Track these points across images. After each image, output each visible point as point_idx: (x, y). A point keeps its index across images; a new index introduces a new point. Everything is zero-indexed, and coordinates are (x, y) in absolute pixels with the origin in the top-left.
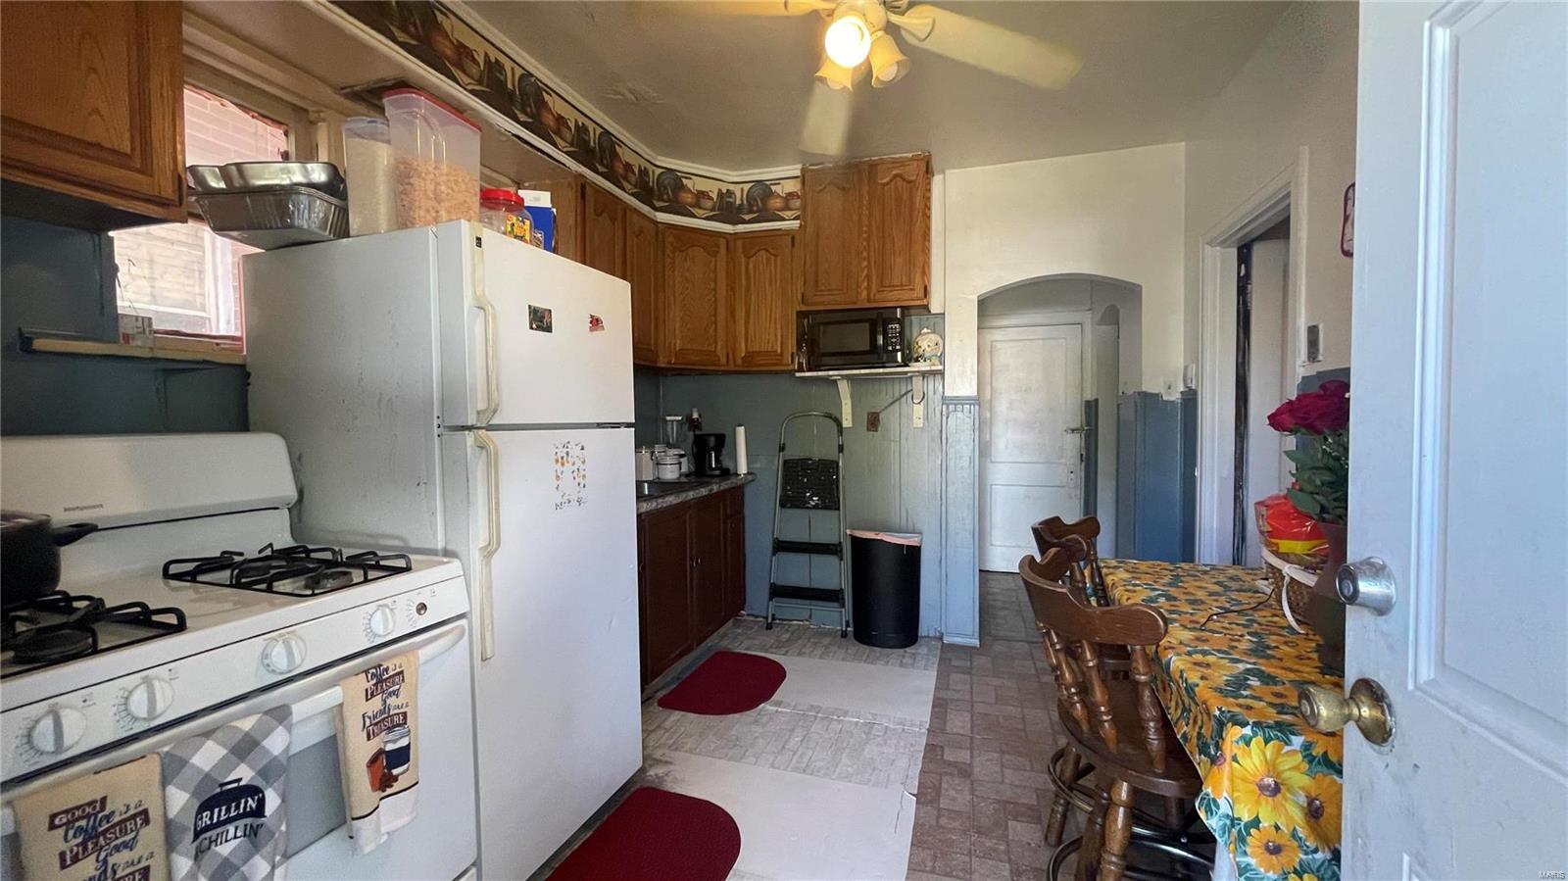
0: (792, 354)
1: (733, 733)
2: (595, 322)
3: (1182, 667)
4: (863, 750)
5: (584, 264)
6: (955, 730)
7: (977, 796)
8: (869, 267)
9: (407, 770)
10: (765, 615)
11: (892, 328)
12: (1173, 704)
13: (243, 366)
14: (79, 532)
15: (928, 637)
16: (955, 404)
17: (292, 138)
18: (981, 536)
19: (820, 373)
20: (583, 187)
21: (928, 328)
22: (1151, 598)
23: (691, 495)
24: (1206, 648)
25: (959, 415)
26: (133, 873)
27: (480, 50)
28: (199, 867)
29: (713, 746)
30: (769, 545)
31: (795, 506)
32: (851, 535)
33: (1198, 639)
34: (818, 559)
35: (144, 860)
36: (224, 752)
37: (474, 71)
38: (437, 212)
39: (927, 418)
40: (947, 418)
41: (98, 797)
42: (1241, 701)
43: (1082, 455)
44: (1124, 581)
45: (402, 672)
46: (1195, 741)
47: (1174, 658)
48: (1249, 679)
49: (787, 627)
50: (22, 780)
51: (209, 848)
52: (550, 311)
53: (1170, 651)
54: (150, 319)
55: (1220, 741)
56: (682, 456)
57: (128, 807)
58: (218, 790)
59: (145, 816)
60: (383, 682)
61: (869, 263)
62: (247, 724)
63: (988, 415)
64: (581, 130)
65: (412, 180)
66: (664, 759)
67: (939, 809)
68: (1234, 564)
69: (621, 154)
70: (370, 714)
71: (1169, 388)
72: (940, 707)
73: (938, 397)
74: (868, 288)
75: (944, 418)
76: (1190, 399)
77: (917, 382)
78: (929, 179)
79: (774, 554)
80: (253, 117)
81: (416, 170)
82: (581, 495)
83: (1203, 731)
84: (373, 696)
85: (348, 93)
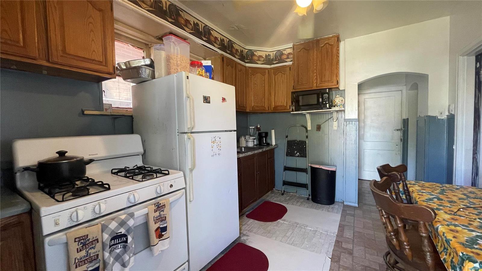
0: (290, 106)
1: (269, 228)
2: (224, 99)
3: (444, 231)
4: (313, 239)
5: (223, 83)
6: (347, 236)
7: (355, 263)
8: (316, 76)
9: (166, 233)
10: (281, 190)
11: (325, 96)
12: (440, 244)
13: (132, 116)
14: (91, 161)
15: (339, 202)
16: (349, 122)
17: (145, 52)
18: (359, 167)
19: (299, 112)
20: (223, 58)
21: (339, 95)
22: (430, 198)
23: (256, 152)
24: (456, 223)
25: (351, 125)
26: (95, 255)
27: (192, 20)
28: (111, 255)
29: (262, 232)
30: (283, 168)
31: (291, 156)
32: (310, 166)
33: (452, 219)
34: (299, 173)
35: (97, 252)
36: (117, 224)
37: (190, 27)
38: (178, 69)
39: (338, 126)
40: (346, 126)
41: (86, 234)
42: (474, 250)
43: (401, 139)
44: (418, 190)
45: (165, 205)
46: (450, 263)
47: (440, 227)
48: (478, 240)
49: (288, 195)
50: (70, 228)
51: (114, 250)
52: (210, 97)
53: (438, 223)
54: (111, 104)
55: (462, 267)
56: (254, 139)
57: (93, 238)
58: (116, 235)
59: (97, 240)
60: (159, 207)
61: (317, 74)
62: (123, 217)
63: (363, 125)
64: (222, 40)
65: (170, 61)
66: (247, 234)
67: (339, 265)
68: (472, 186)
69: (234, 47)
70: (156, 217)
71: (441, 114)
72: (341, 227)
73: (343, 119)
74: (317, 83)
75: (345, 126)
76: (451, 119)
77: (335, 115)
78: (339, 43)
79: (284, 171)
80: (136, 48)
81: (171, 58)
82: (219, 153)
83: (454, 260)
84: (156, 211)
85: (158, 38)
